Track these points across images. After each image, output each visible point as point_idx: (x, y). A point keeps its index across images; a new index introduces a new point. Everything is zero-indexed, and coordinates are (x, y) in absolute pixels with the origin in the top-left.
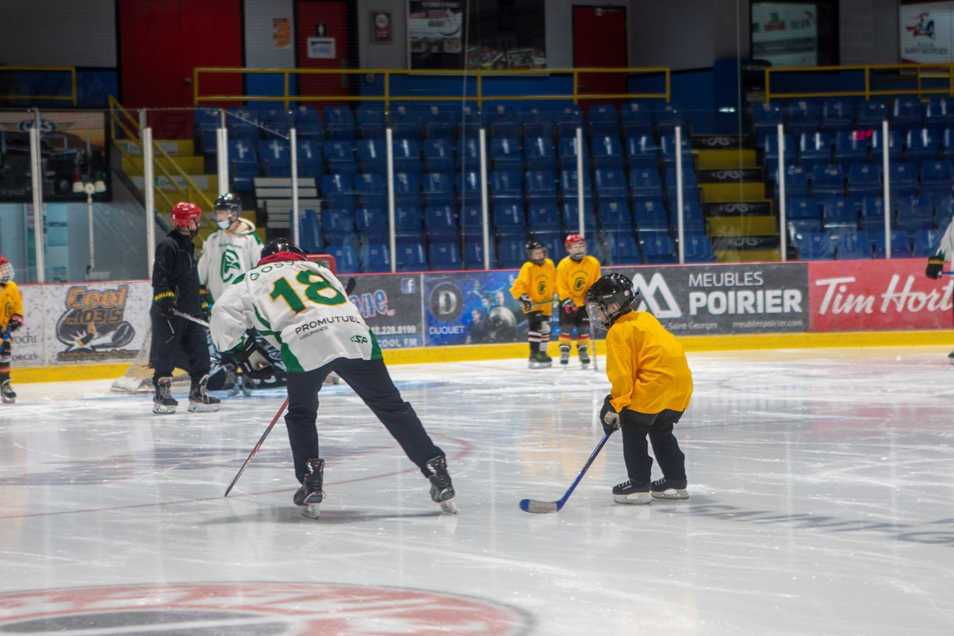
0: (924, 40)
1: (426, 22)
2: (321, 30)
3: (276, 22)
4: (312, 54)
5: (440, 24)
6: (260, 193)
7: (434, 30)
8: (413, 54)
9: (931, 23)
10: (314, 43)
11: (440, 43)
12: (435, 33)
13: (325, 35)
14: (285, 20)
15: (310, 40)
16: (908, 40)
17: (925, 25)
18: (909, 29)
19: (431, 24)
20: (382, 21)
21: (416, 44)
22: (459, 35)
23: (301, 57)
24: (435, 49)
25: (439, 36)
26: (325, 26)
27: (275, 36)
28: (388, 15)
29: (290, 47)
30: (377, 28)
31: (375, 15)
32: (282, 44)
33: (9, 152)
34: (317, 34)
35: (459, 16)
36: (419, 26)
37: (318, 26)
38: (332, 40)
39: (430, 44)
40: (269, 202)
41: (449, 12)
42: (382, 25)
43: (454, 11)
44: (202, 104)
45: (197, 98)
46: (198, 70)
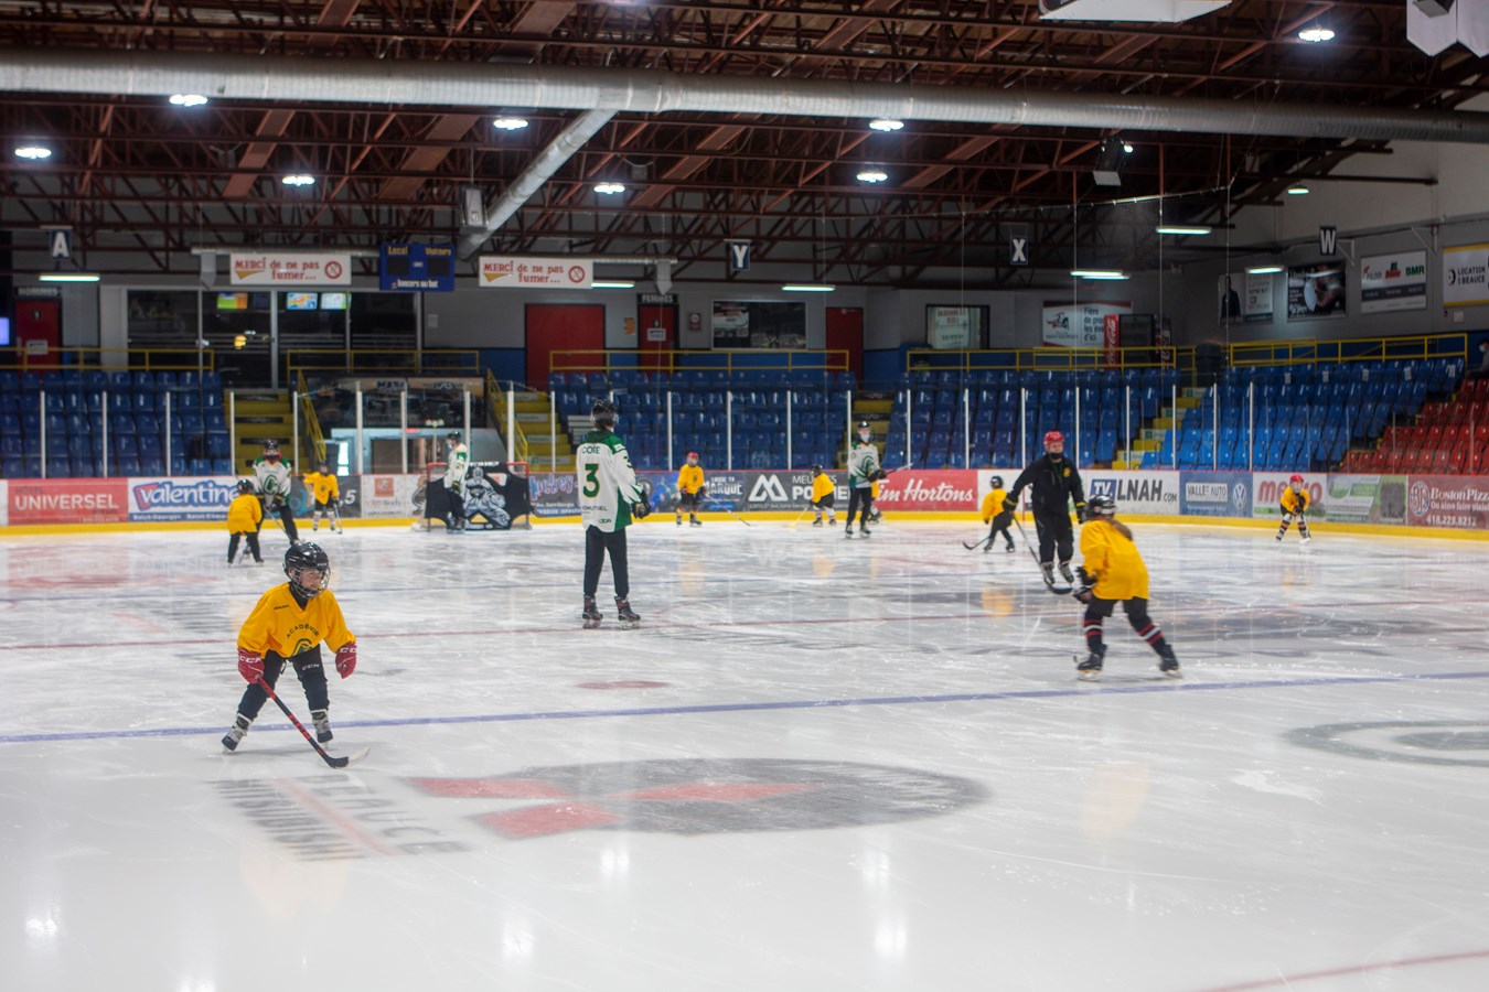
0: (1061, 330)
1: (724, 318)
2: (657, 324)
3: (626, 320)
4: (650, 338)
5: (733, 320)
6: (570, 424)
7: (730, 323)
8: (715, 339)
9: (1066, 319)
10: (651, 332)
11: (734, 332)
12: (731, 325)
13: (660, 326)
14: (632, 319)
15: (649, 330)
16: (1048, 330)
17: (1061, 320)
18: (1049, 323)
19: (728, 320)
20: (695, 318)
21: (717, 331)
22: (746, 326)
23: (642, 341)
24: (730, 335)
25: (733, 327)
26: (659, 322)
27: (626, 328)
28: (699, 314)
29: (635, 334)
30: (691, 323)
31: (691, 315)
32: (630, 333)
33: (428, 400)
34: (654, 327)
35: (747, 315)
36: (720, 321)
37: (654, 322)
38: (664, 330)
39: (727, 332)
40: (575, 430)
41: (740, 313)
42: (695, 321)
43: (744, 312)
44: (555, 372)
45: (552, 368)
46: (552, 352)
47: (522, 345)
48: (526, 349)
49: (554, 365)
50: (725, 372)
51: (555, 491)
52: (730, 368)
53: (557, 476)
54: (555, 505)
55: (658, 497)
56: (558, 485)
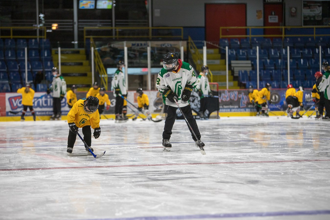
1: (309, 10)
2: (273, 13)
3: (257, 12)
4: (270, 21)
5: (313, 11)
8: (304, 21)
10: (270, 18)
11: (314, 17)
12: (312, 14)
13: (275, 15)
14: (260, 11)
15: (269, 17)
19: (311, 11)
20: (293, 10)
21: (305, 17)
22: (321, 14)
23: (266, 22)
24: (312, 19)
25: (314, 15)
26: (274, 12)
27: (257, 16)
28: (296, 8)
29: (262, 19)
30: (291, 12)
31: (291, 8)
32: (259, 18)
33: (158, 53)
34: (272, 15)
35: (321, 8)
36: (306, 12)
37: (272, 12)
38: (277, 17)
39: (310, 17)
40: (235, 68)
41: (317, 7)
42: (293, 12)
43: (319, 6)
44: (223, 38)
45: (221, 36)
46: (221, 28)
47: (203, 24)
48: (205, 27)
49: (222, 35)
50: (312, 38)
51: (228, 99)
52: (315, 35)
53: (229, 92)
54: (228, 107)
55: (283, 103)
56: (230, 96)
